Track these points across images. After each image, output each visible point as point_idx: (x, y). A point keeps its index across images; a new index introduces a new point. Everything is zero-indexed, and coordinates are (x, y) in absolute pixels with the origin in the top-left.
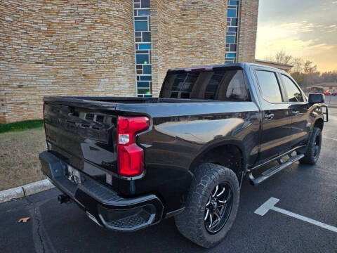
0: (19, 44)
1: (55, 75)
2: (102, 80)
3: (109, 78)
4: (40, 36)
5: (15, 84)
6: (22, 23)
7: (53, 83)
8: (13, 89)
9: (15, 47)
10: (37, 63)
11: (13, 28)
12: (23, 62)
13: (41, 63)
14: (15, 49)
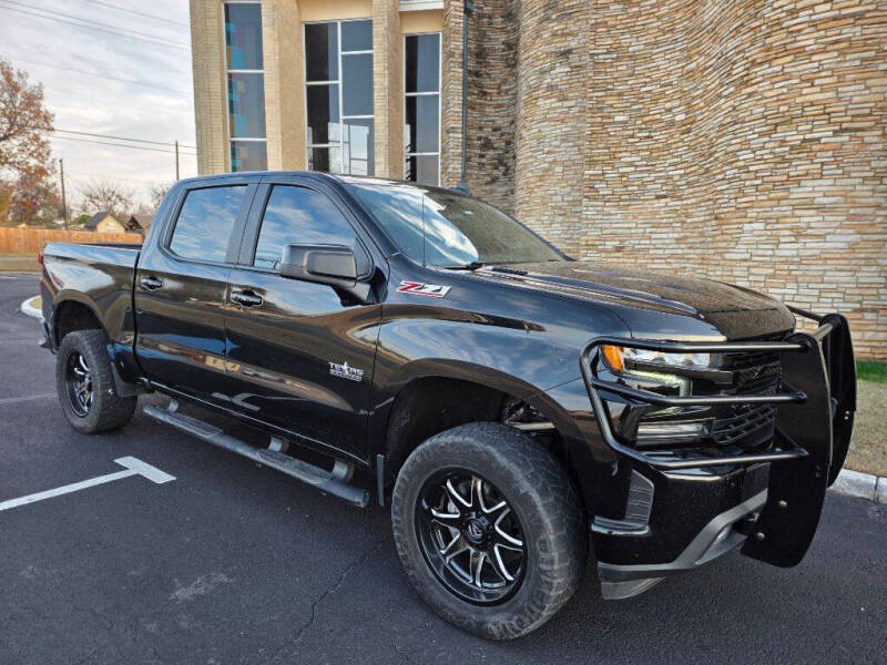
0: (631, 164)
1: (683, 222)
2: (747, 227)
3: (766, 220)
4: (672, 136)
5: (610, 245)
6: (647, 119)
7: (678, 239)
8: (603, 255)
9: (624, 170)
10: (658, 197)
11: (627, 133)
12: (633, 197)
13: (665, 197)
14: (623, 175)
